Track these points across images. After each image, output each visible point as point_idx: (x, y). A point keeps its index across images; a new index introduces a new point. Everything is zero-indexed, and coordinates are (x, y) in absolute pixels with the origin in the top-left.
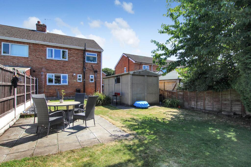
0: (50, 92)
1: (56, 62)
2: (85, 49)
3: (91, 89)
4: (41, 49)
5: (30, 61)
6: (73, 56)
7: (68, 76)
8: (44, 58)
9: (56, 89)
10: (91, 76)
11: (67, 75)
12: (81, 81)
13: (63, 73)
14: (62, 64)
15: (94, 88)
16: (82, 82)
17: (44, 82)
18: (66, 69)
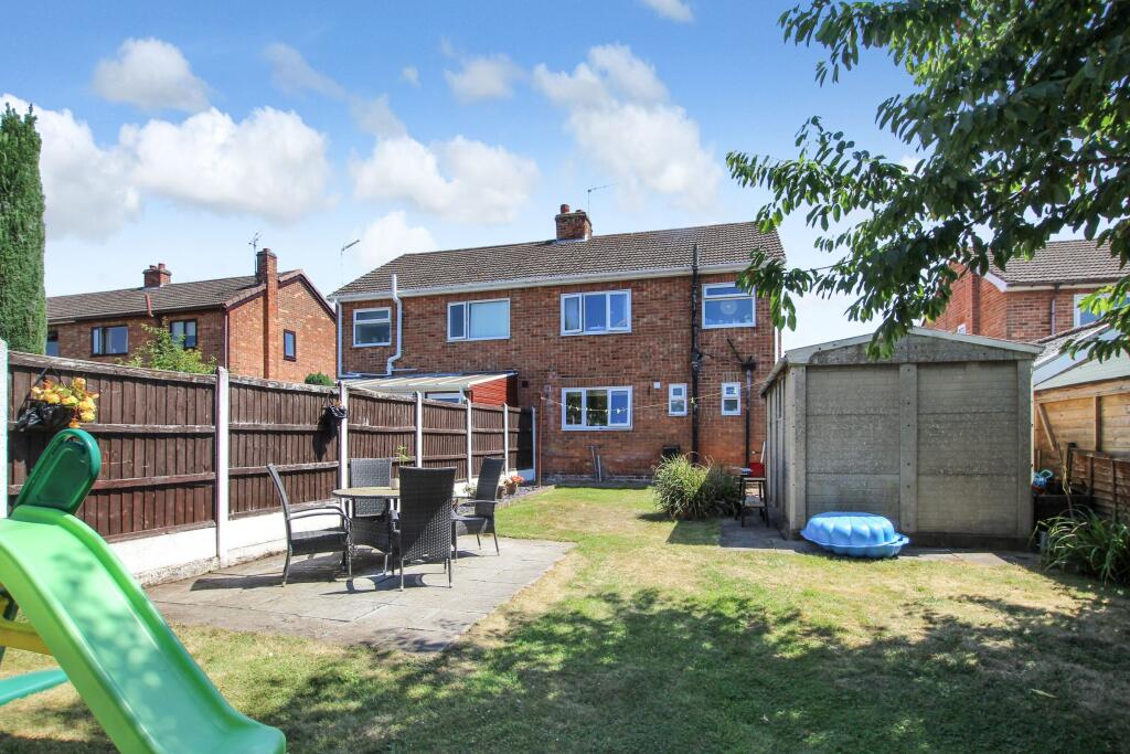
0: (572, 457)
1: (590, 343)
2: (695, 270)
3: (724, 444)
4: (543, 303)
5: (516, 350)
6: (651, 312)
7: (634, 391)
8: (552, 335)
9: (590, 444)
10: (725, 386)
11: (629, 389)
12: (684, 413)
13: (614, 385)
14: (610, 348)
15: (743, 440)
16: (689, 414)
17: (552, 420)
18: (626, 368)
